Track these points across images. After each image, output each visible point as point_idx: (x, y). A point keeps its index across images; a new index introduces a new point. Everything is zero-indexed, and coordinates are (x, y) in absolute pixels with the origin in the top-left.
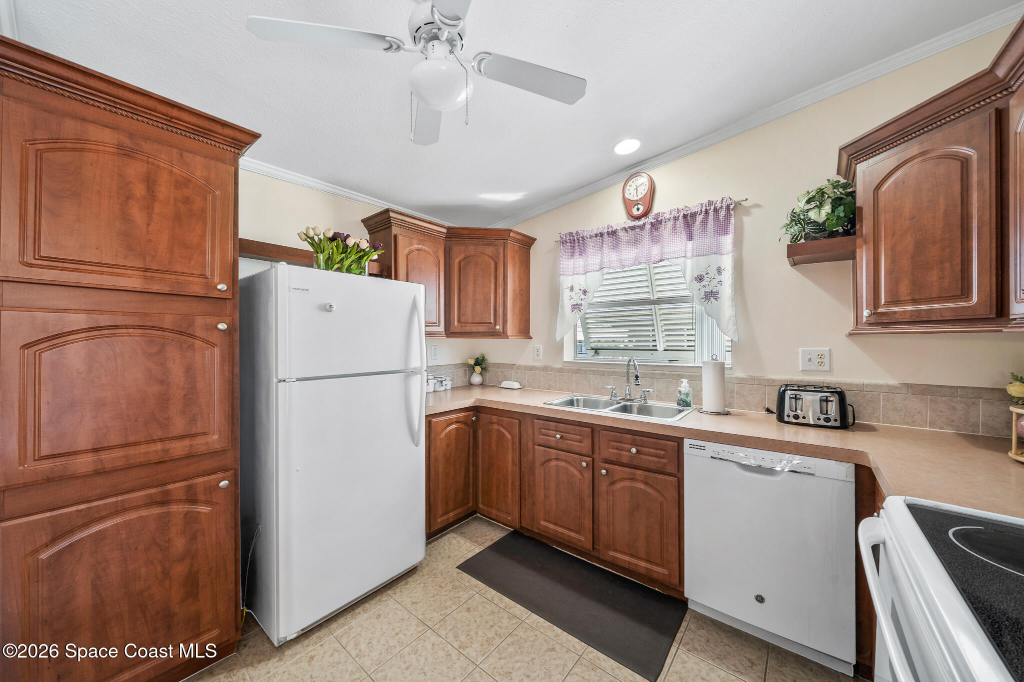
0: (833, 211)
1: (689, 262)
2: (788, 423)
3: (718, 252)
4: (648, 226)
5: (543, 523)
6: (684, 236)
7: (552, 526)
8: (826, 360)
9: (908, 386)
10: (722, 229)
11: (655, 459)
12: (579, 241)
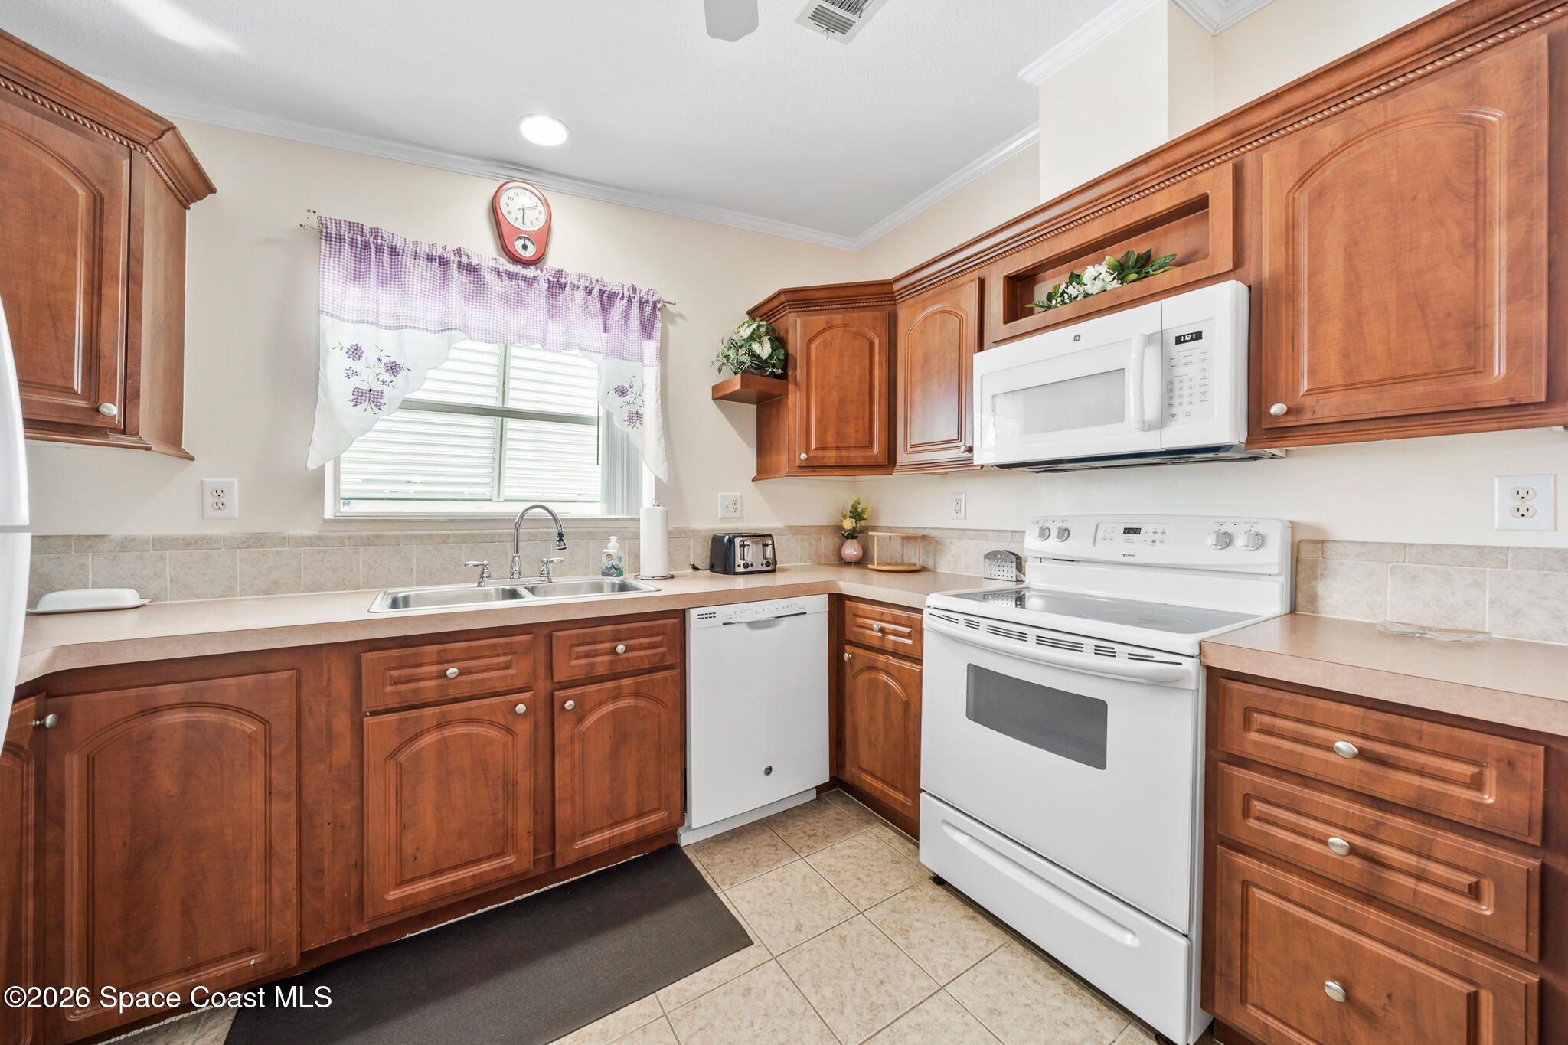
1: (604, 364)
3: (641, 361)
4: (543, 286)
6: (598, 322)
8: (739, 507)
9: (789, 527)
10: (647, 329)
11: (649, 652)
12: (379, 249)
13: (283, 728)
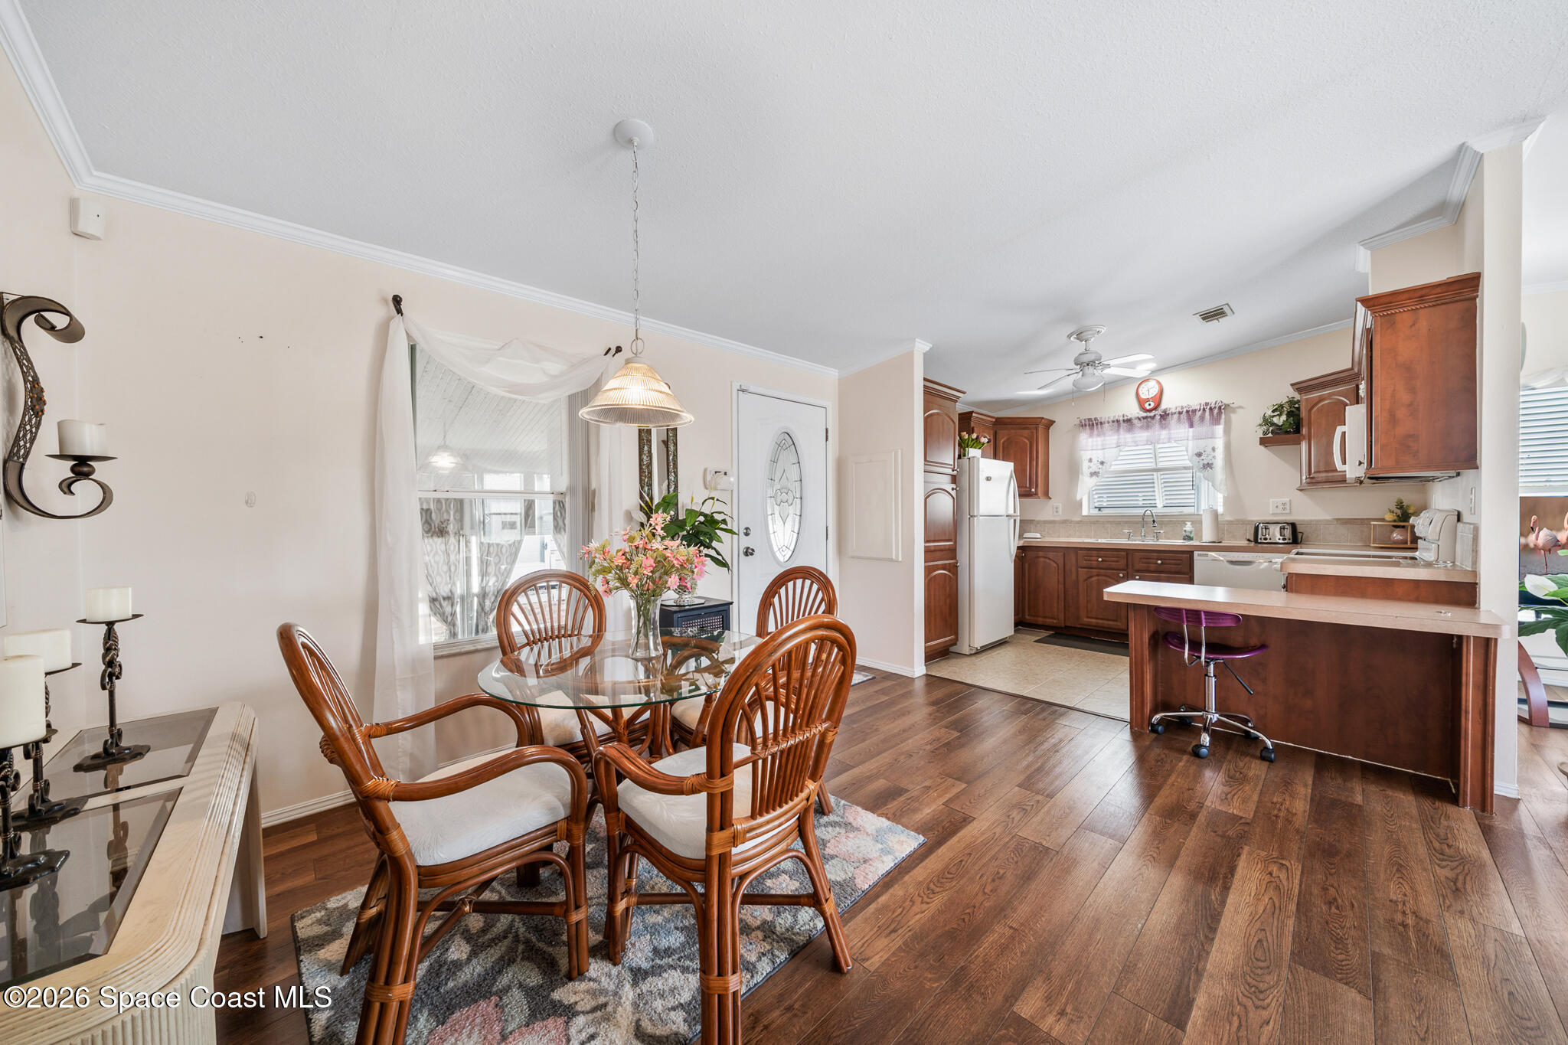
0: (1287, 420)
1: (1190, 443)
2: (1261, 543)
3: (1213, 437)
4: (1158, 417)
5: (1086, 619)
6: (1187, 425)
7: (1094, 621)
8: (1288, 507)
9: (1337, 520)
10: (1216, 421)
11: (1175, 566)
12: (1097, 424)
13: (1061, 566)
